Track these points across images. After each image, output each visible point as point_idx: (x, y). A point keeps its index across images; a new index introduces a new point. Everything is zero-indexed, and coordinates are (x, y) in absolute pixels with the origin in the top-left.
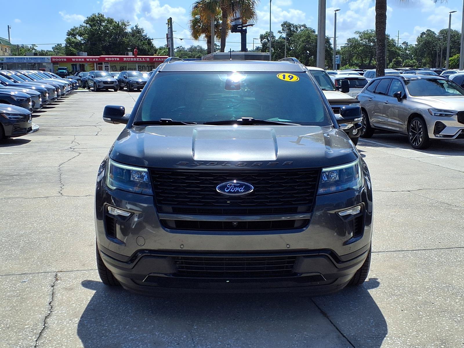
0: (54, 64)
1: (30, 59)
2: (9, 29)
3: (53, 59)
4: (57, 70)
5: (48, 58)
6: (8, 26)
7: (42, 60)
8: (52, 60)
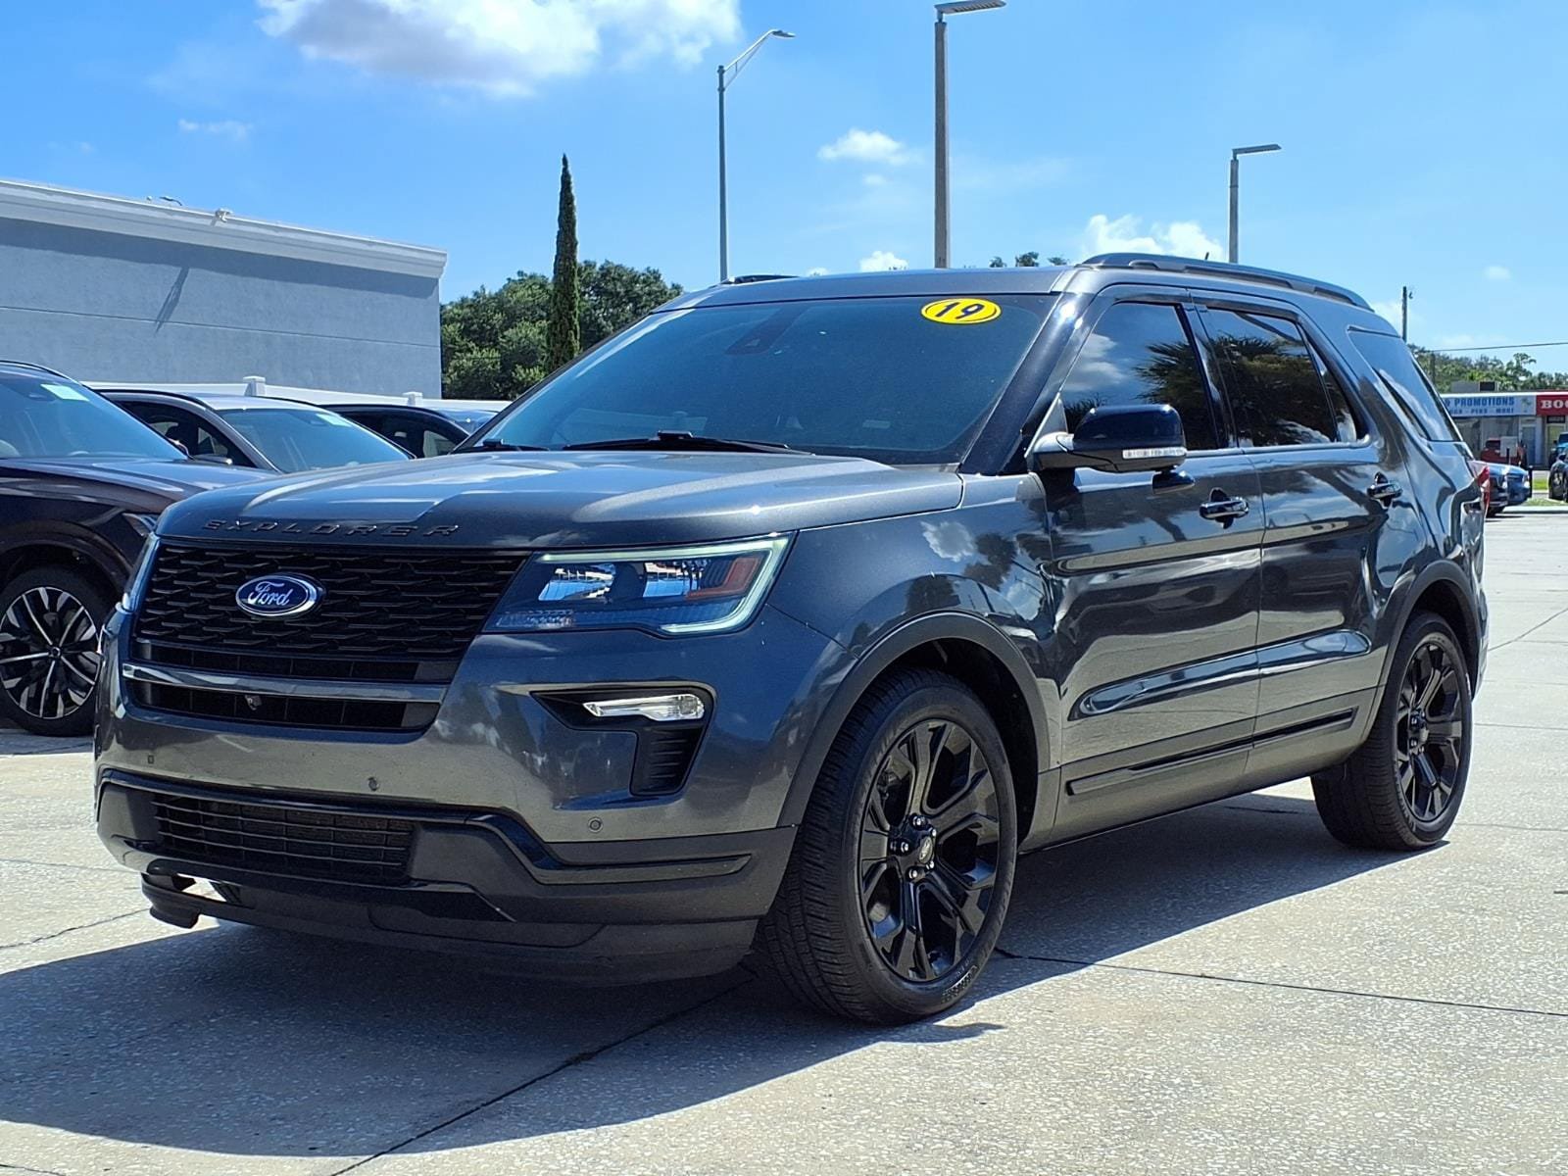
0: (1548, 422)
1: (1459, 405)
2: (1408, 299)
3: (1544, 402)
4: (1555, 442)
5: (1525, 399)
6: (1405, 289)
7: (1501, 407)
8: (1539, 404)
